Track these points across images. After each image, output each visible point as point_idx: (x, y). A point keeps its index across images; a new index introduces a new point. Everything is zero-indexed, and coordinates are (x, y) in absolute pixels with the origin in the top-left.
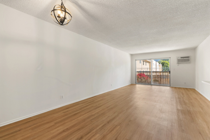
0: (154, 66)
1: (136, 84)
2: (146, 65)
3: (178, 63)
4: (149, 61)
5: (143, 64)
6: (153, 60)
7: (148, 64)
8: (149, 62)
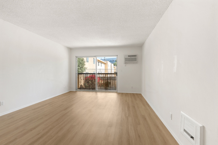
0: (109, 68)
1: (76, 91)
2: (101, 66)
3: (126, 63)
4: (105, 62)
5: (99, 65)
6: (108, 62)
7: (103, 65)
8: (105, 64)
